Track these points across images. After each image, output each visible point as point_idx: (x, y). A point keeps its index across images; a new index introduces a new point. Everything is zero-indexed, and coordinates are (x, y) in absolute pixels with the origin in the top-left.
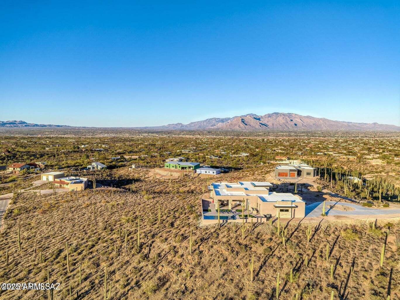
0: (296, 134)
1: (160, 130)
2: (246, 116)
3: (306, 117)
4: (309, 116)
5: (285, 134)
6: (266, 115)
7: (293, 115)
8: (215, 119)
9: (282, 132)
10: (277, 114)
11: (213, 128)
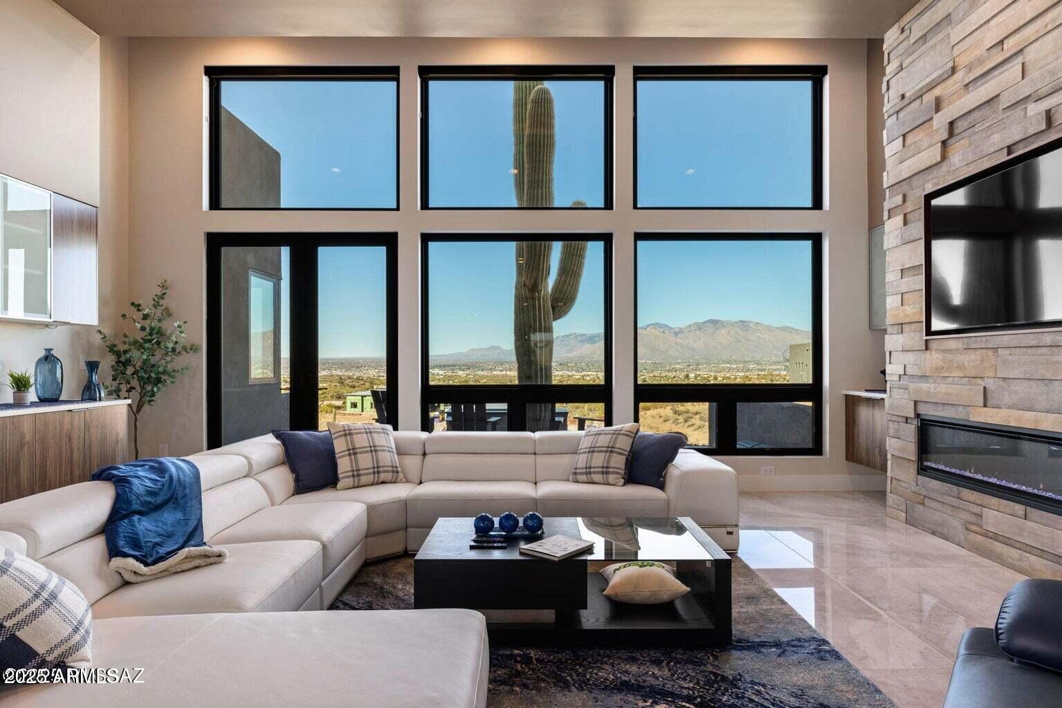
0: (759, 367)
1: (450, 363)
2: (646, 329)
3: (780, 328)
4: (787, 327)
5: (735, 366)
6: (690, 326)
7: (751, 325)
8: (577, 336)
9: (728, 363)
10: (714, 322)
11: (570, 355)
